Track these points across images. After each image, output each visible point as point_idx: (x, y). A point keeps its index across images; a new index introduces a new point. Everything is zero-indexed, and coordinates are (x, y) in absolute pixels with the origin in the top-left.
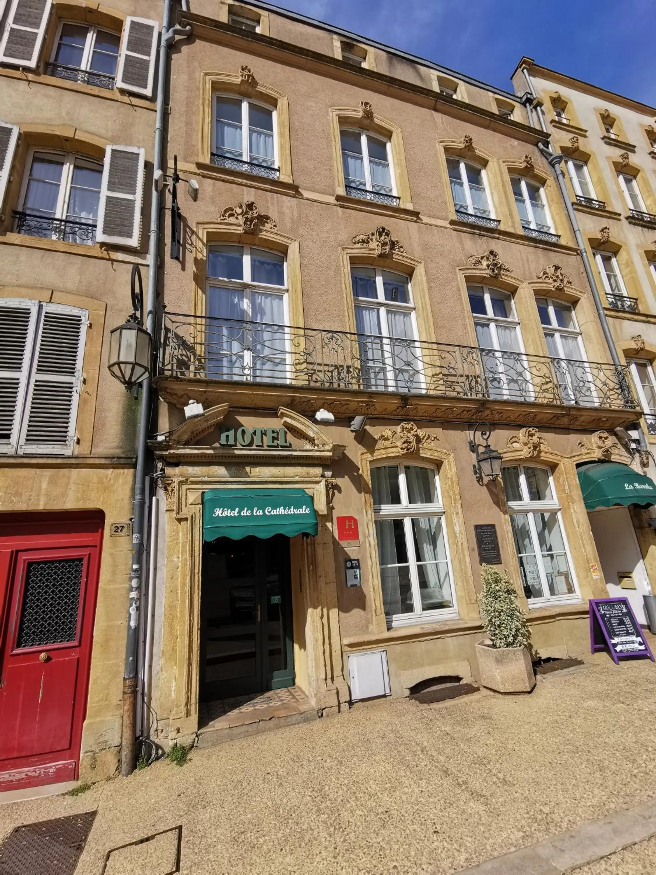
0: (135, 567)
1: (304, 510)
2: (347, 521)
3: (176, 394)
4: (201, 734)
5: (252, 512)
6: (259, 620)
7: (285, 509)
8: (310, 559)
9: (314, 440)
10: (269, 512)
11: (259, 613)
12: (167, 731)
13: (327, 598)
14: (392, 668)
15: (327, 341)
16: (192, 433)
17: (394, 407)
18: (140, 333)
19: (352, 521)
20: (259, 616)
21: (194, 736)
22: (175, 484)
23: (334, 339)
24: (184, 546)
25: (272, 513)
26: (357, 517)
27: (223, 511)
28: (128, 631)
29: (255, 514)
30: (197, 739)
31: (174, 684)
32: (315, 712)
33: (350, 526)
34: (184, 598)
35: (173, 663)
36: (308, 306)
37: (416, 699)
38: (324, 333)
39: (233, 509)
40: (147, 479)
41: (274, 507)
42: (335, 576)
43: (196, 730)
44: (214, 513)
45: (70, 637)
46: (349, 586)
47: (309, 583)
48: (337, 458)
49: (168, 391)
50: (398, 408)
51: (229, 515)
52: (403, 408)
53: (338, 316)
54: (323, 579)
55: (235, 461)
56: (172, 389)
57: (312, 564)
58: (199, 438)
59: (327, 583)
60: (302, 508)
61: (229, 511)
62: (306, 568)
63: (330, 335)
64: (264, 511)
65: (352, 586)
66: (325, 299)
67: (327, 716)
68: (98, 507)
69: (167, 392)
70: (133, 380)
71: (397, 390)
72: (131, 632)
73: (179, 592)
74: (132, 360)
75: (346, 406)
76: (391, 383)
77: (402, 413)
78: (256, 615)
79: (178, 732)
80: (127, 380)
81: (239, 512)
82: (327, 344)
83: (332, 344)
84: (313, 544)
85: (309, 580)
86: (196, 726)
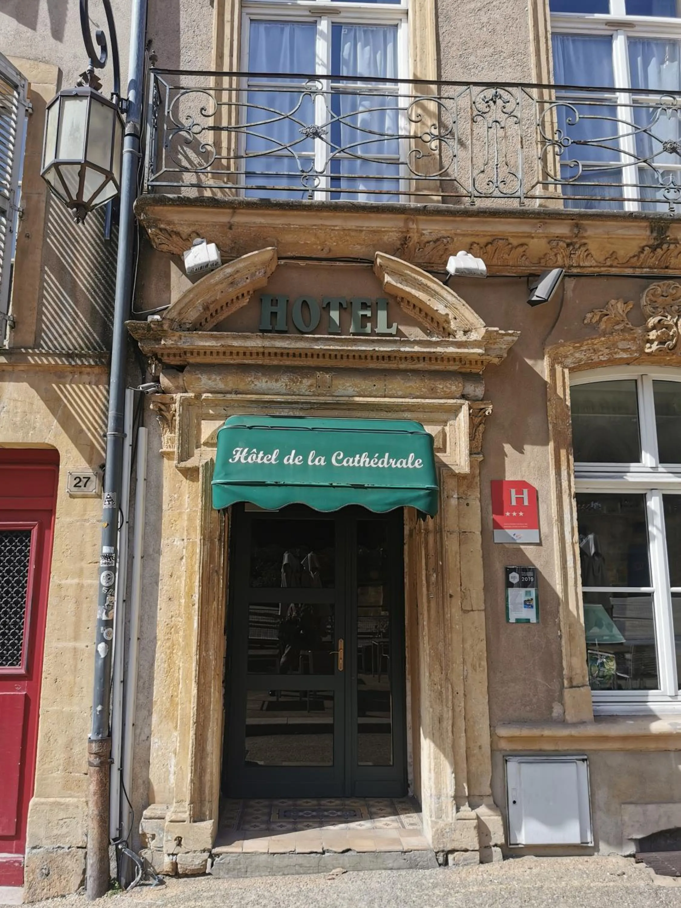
0: (106, 550)
1: (410, 461)
2: (513, 491)
3: (178, 234)
4: (218, 855)
5: (305, 459)
6: (341, 667)
7: (371, 457)
8: (432, 560)
9: (448, 322)
10: (337, 461)
11: (341, 654)
12: (161, 839)
13: (464, 641)
14: (602, 795)
15: (482, 107)
16: (206, 308)
17: (633, 248)
18: (96, 106)
19: (525, 491)
20: (341, 662)
21: (206, 854)
22: (177, 405)
23: (499, 101)
24: (190, 519)
25: (345, 463)
26: (535, 484)
27: (249, 453)
28: (96, 662)
29: (310, 463)
30: (210, 861)
31: (173, 761)
32: (431, 855)
33: (520, 500)
34: (190, 614)
35: (171, 725)
36: (447, 38)
37: (649, 863)
38: (476, 90)
39: (268, 452)
40: (129, 394)
41: (350, 453)
42: (482, 597)
43: (210, 847)
44: (232, 456)
45: (15, 660)
46: (512, 620)
47: (429, 607)
48: (496, 361)
49: (162, 226)
50: (643, 250)
51: (259, 461)
52: (654, 249)
53: (512, 55)
54: (457, 602)
55: (288, 363)
56: (169, 223)
57: (435, 570)
58: (221, 318)
59: (465, 612)
60: (407, 458)
61: (261, 454)
62: (424, 578)
63: (490, 92)
64: (328, 461)
65: (518, 621)
66: (484, 19)
67: (456, 864)
68: (50, 442)
69: (161, 230)
70: (86, 199)
71: (643, 208)
72: (100, 662)
73: (183, 601)
74: (80, 157)
75: (521, 250)
76: (630, 192)
77: (652, 261)
78: (334, 658)
79: (179, 844)
80: (75, 198)
81: (280, 458)
82: (482, 114)
83: (496, 112)
84: (439, 531)
85: (429, 601)
86: (210, 841)
